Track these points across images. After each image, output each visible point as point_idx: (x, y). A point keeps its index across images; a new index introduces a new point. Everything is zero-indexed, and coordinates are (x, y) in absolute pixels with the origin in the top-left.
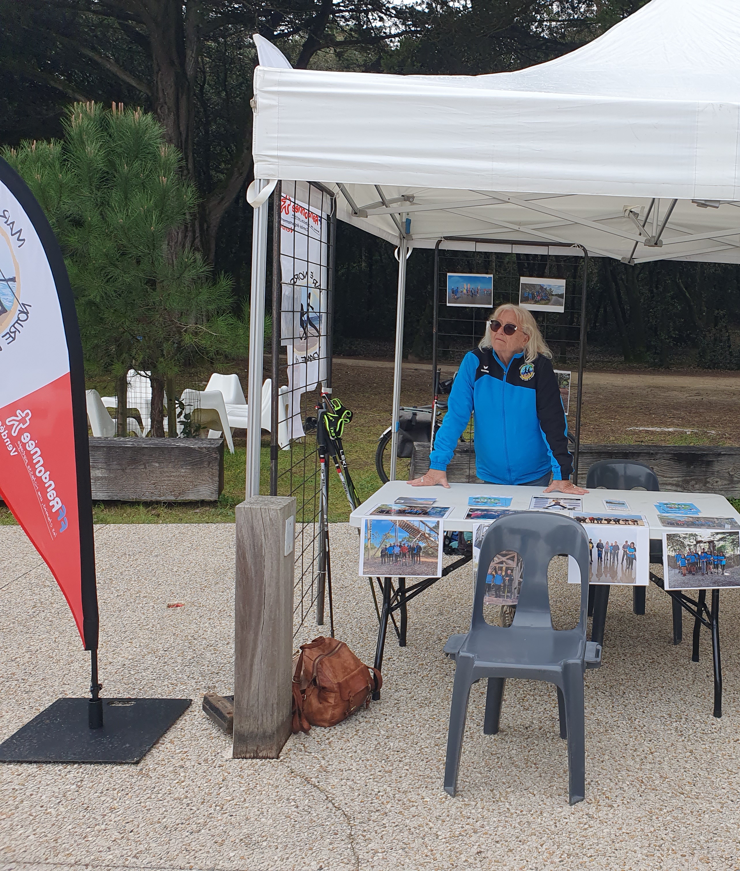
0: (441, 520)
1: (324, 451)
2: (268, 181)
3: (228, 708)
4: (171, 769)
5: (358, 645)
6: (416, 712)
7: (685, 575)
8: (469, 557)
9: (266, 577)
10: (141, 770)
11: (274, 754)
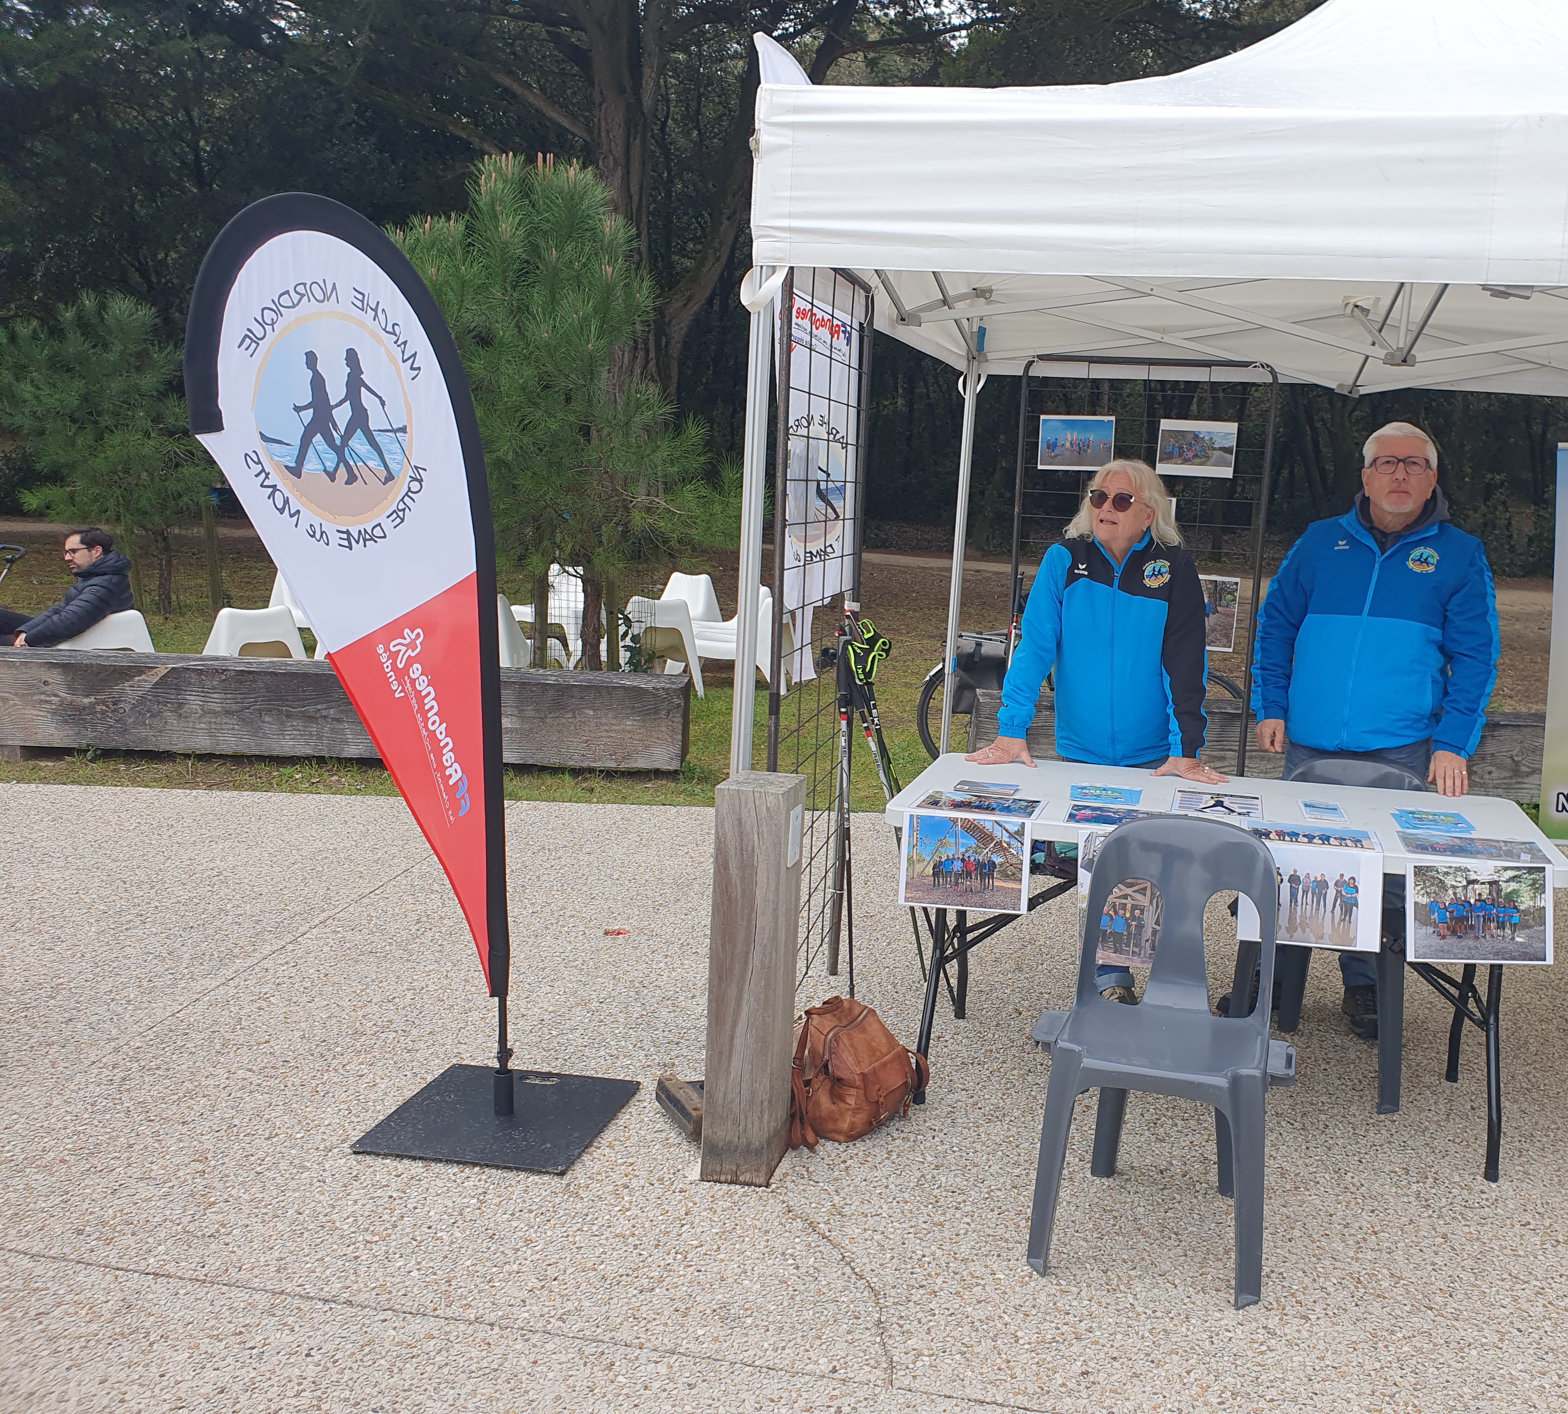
0: (1028, 822)
1: (846, 701)
2: (774, 269)
3: (692, 1100)
4: (611, 1188)
5: (891, 1012)
6: (981, 1130)
7: (1444, 937)
8: (1072, 882)
9: (759, 901)
10: (568, 1185)
11: (762, 1180)
